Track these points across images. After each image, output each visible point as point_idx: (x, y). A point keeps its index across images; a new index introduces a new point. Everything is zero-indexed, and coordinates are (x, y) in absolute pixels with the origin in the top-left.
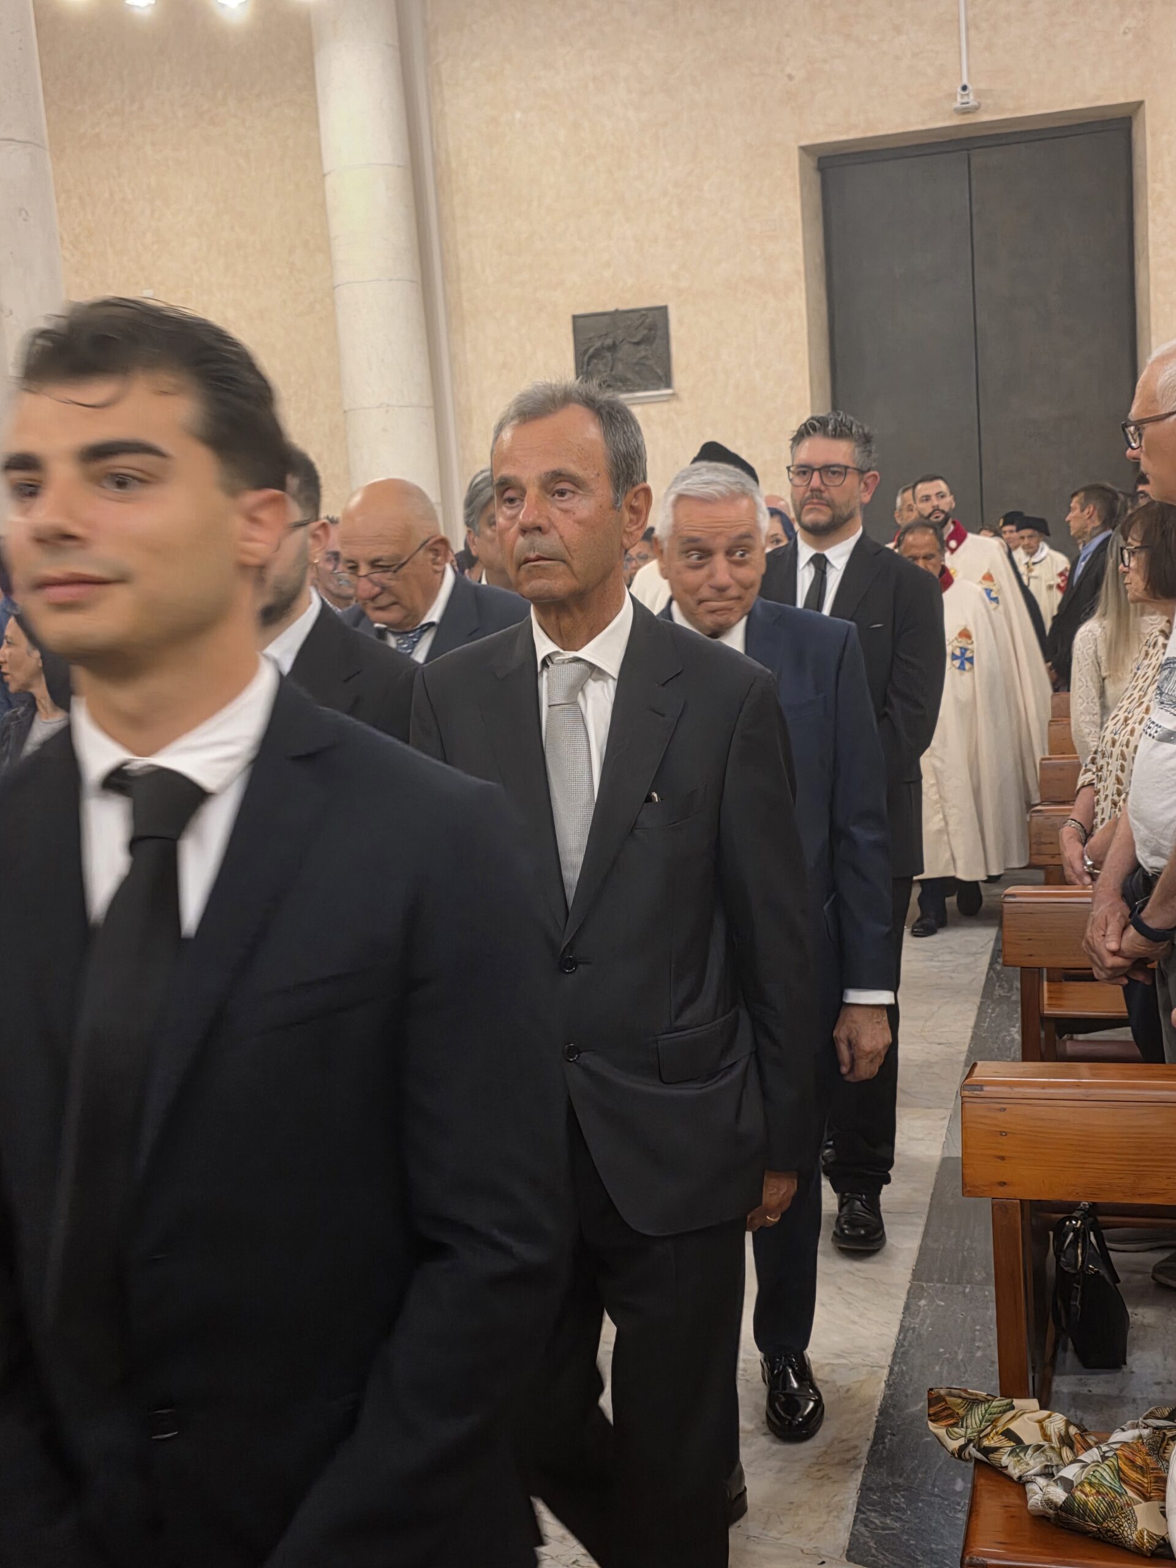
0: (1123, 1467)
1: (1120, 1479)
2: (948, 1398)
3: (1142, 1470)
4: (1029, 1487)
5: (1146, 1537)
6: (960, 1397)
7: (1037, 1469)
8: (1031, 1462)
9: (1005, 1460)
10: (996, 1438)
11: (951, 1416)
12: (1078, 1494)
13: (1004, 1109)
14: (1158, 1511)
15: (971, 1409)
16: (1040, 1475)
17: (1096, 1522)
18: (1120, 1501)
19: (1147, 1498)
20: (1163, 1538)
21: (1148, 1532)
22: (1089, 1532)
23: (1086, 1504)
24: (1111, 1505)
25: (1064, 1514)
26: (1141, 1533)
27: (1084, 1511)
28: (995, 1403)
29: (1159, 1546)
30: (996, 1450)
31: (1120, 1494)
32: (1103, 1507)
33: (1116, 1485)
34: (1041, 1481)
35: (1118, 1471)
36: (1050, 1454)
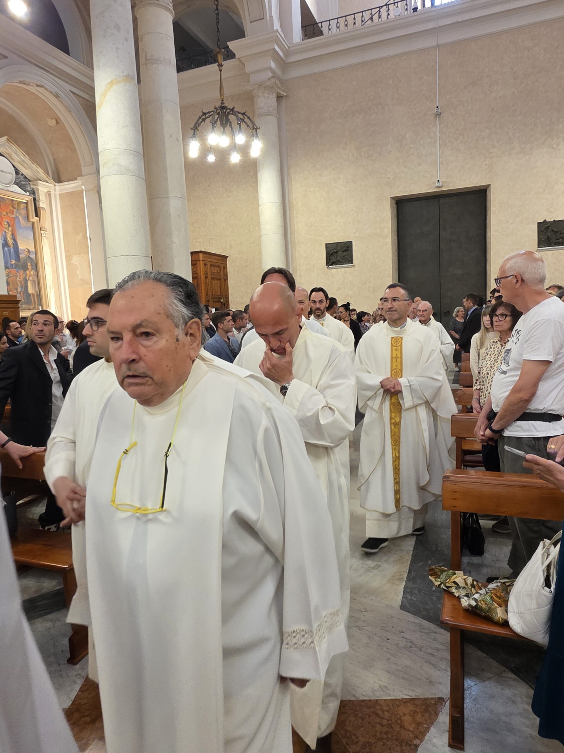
0: (494, 597)
1: (492, 600)
2: (435, 570)
3: (499, 597)
4: (461, 600)
5: (500, 619)
6: (439, 569)
7: (464, 594)
8: (462, 592)
9: (454, 590)
10: (451, 583)
11: (436, 575)
12: (479, 604)
13: (456, 484)
14: (504, 611)
15: (442, 573)
16: (465, 596)
17: (485, 613)
18: (493, 607)
19: (501, 607)
20: (506, 620)
21: (501, 618)
22: (482, 616)
23: (482, 607)
24: (490, 608)
25: (474, 609)
26: (499, 618)
27: (481, 609)
28: (450, 572)
29: (505, 622)
30: (451, 587)
31: (493, 605)
32: (487, 609)
33: (491, 602)
34: (466, 598)
35: (492, 598)
36: (468, 589)
